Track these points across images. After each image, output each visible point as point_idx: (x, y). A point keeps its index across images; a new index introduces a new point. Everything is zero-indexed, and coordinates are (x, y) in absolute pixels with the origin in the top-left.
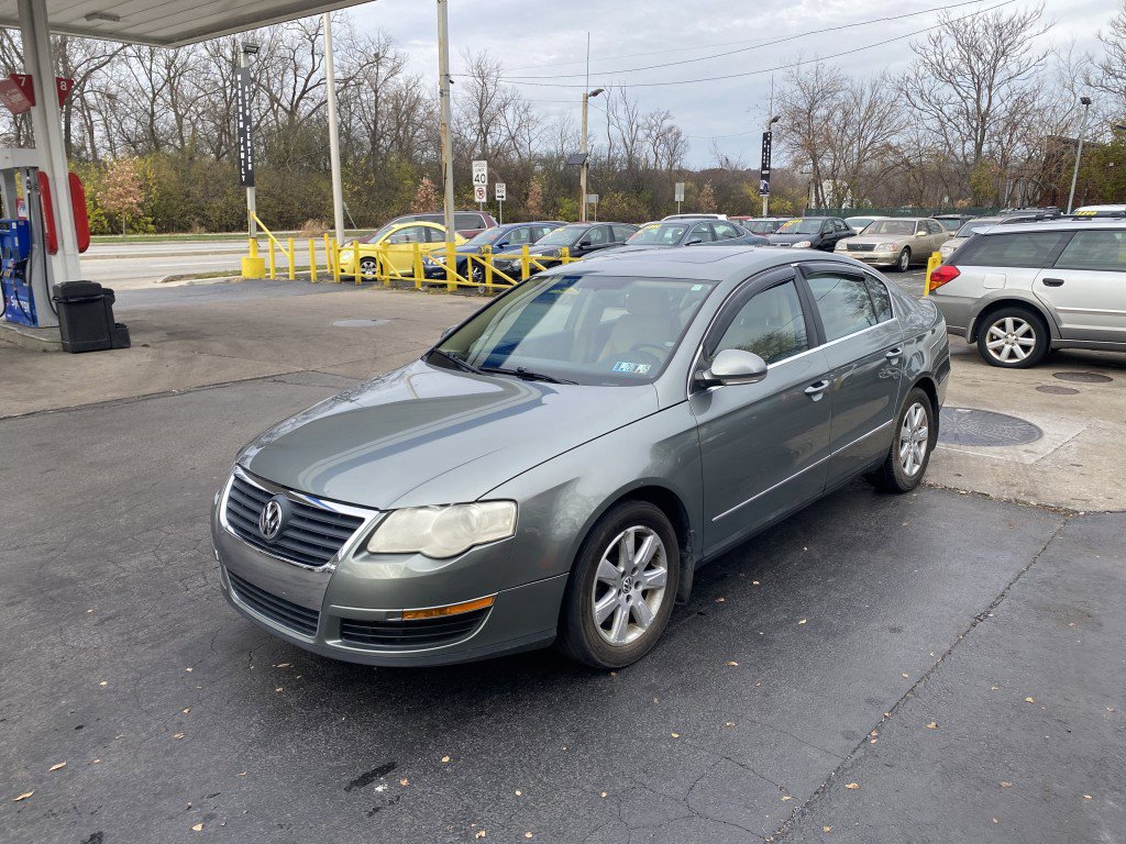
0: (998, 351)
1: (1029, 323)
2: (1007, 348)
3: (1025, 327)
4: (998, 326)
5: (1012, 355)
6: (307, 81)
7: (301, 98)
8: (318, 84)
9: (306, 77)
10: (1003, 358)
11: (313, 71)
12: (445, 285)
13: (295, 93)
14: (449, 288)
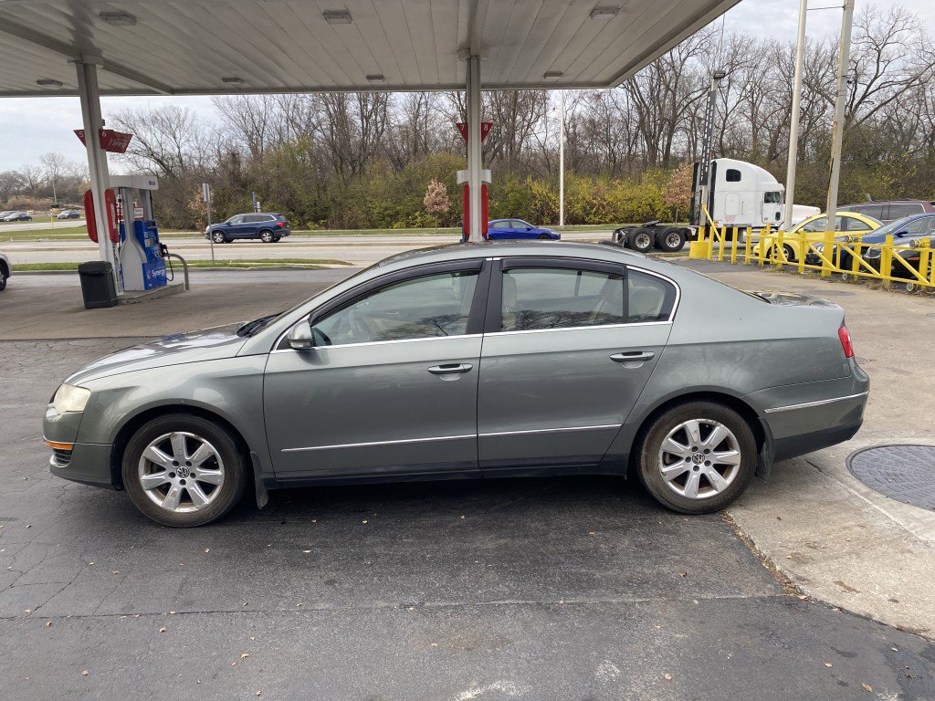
6: (869, 87)
7: (860, 103)
8: (879, 88)
9: (868, 83)
11: (876, 78)
12: (820, 271)
13: (854, 99)
14: (823, 274)
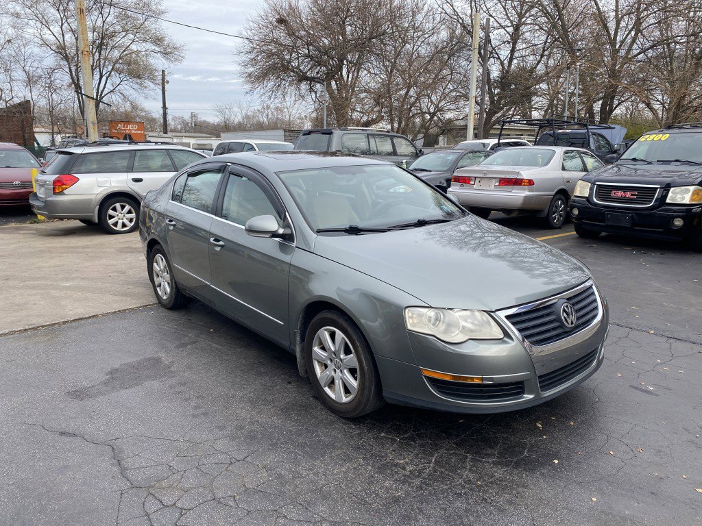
0: (116, 224)
1: (130, 205)
2: (120, 222)
3: (127, 208)
4: (112, 210)
5: (124, 225)
10: (119, 228)
